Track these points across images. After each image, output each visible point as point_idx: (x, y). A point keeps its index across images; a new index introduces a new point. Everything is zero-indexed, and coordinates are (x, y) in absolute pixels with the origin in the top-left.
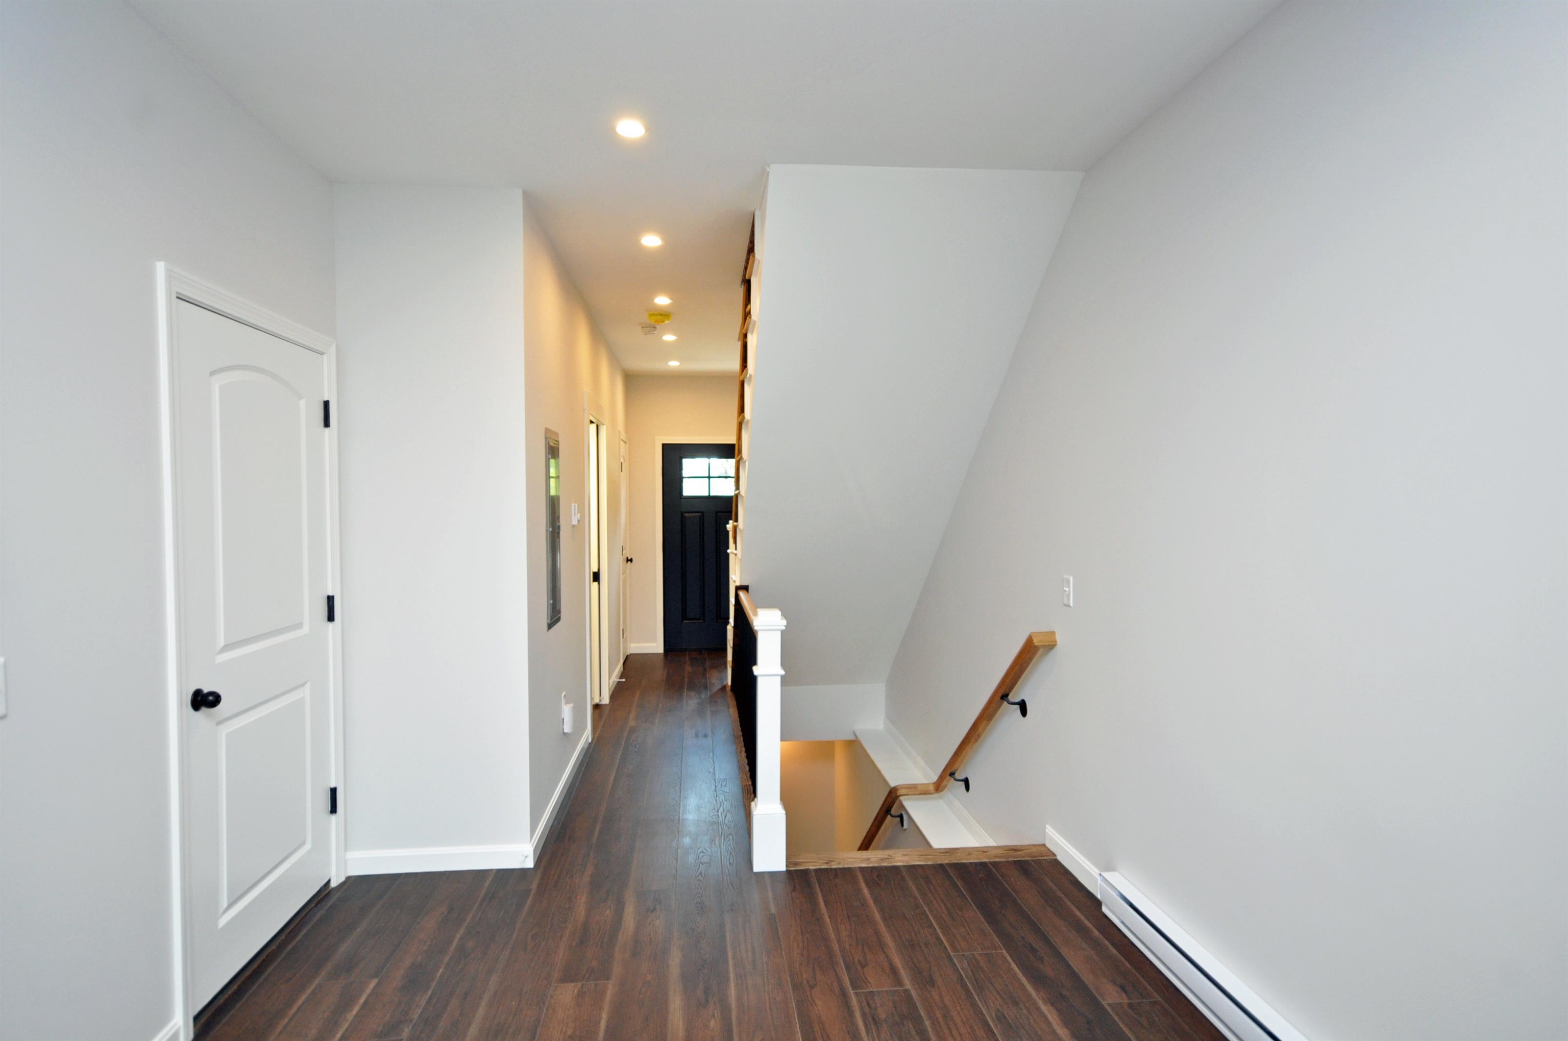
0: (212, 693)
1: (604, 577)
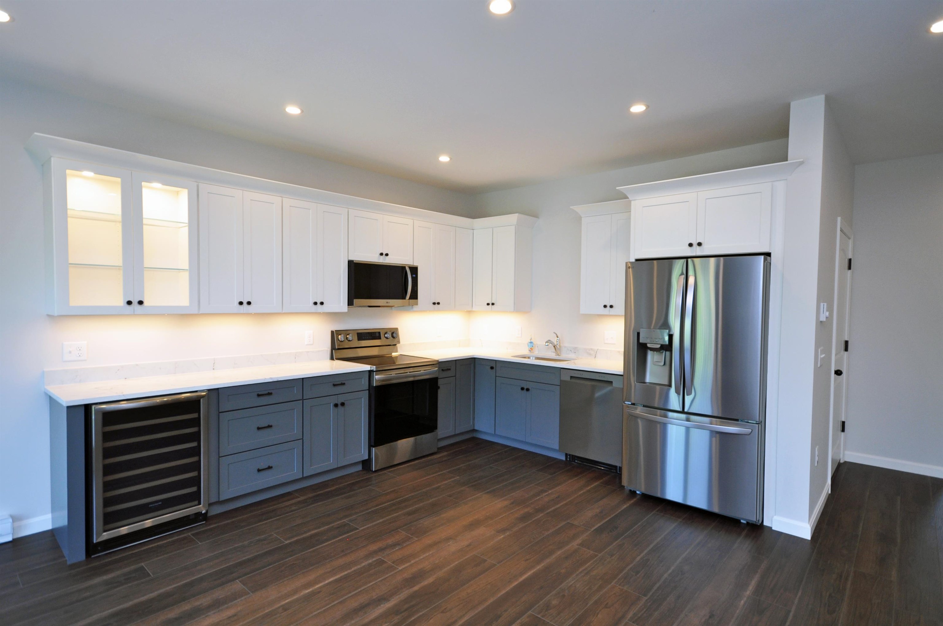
0: (840, 371)
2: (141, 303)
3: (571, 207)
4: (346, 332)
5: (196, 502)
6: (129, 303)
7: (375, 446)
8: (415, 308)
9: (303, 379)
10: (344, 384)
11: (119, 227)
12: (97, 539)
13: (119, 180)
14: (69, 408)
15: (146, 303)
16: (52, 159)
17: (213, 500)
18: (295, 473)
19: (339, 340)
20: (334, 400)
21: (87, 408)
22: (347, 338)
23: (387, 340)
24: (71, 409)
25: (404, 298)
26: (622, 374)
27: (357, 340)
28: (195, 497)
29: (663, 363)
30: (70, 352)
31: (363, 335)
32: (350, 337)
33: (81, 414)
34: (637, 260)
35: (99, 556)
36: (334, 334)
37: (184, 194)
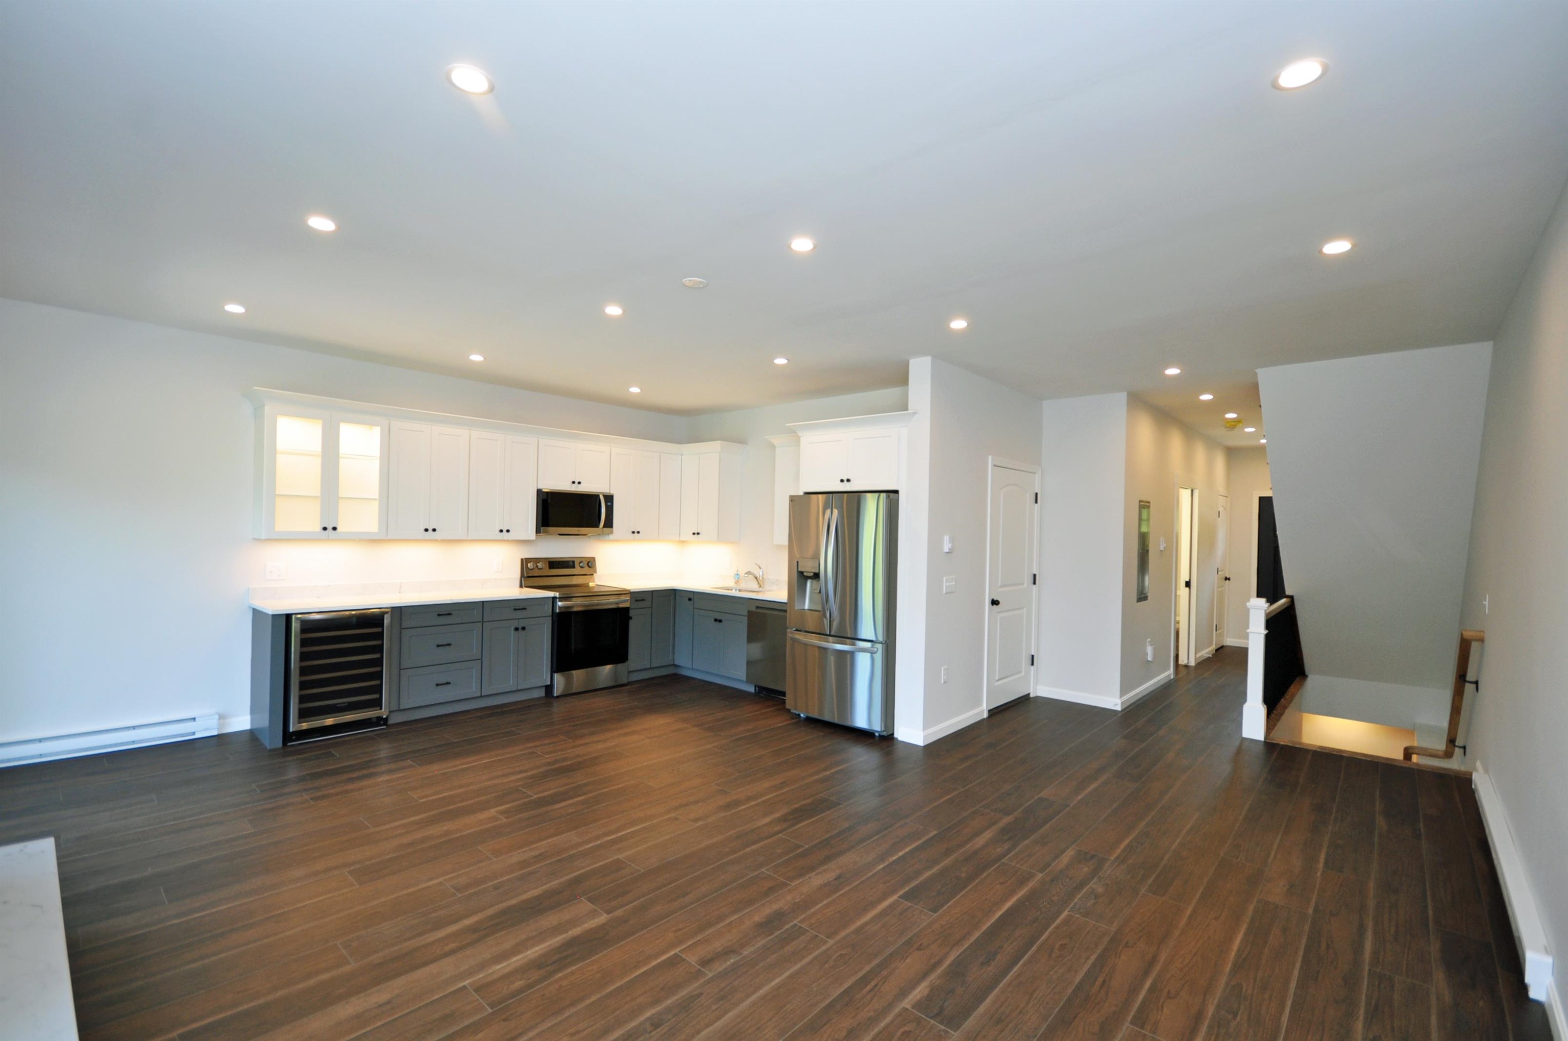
0: (997, 601)
1: (1194, 584)
2: (335, 529)
3: (766, 437)
4: (536, 560)
5: (379, 708)
6: (325, 529)
7: (557, 672)
8: (611, 537)
9: (483, 602)
10: (525, 609)
11: (319, 461)
12: (293, 729)
13: (321, 421)
14: (274, 616)
15: (339, 529)
16: (266, 407)
17: (394, 708)
18: (474, 691)
19: (528, 568)
20: (515, 624)
21: (288, 617)
22: (537, 566)
23: (582, 569)
24: (275, 617)
25: (597, 526)
26: (786, 601)
27: (548, 568)
28: (378, 704)
29: (818, 591)
30: (271, 572)
31: (554, 564)
32: (539, 565)
33: (283, 622)
34: (806, 493)
35: (293, 745)
36: (525, 562)
37: (377, 431)
